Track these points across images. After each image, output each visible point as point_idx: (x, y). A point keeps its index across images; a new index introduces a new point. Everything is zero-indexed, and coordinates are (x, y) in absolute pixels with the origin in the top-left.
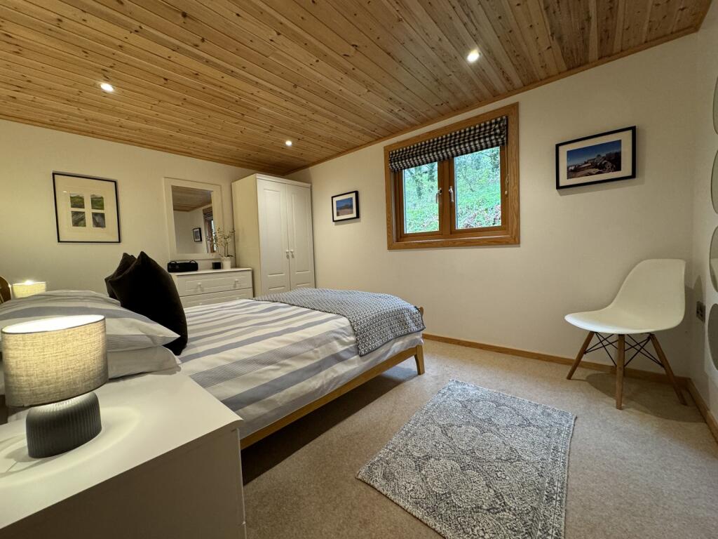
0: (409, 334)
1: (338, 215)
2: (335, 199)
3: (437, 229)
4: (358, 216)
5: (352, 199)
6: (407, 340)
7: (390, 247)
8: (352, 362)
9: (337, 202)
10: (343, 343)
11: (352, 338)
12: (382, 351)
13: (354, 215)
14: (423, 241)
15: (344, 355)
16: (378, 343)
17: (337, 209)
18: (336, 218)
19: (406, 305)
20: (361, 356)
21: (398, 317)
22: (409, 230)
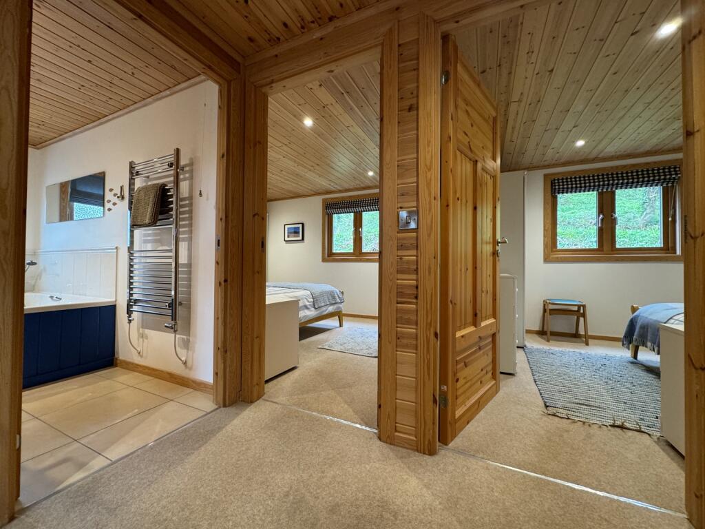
0: (336, 303)
1: (288, 237)
2: (287, 227)
3: (352, 251)
4: (303, 239)
5: (299, 228)
6: (335, 306)
7: (324, 260)
8: (311, 311)
9: (288, 229)
10: (308, 301)
11: (312, 300)
12: (324, 309)
13: (300, 238)
14: (344, 258)
15: (309, 306)
16: (323, 304)
17: (288, 233)
18: (287, 239)
19: (335, 289)
20: (316, 309)
21: (331, 294)
22: (335, 249)
